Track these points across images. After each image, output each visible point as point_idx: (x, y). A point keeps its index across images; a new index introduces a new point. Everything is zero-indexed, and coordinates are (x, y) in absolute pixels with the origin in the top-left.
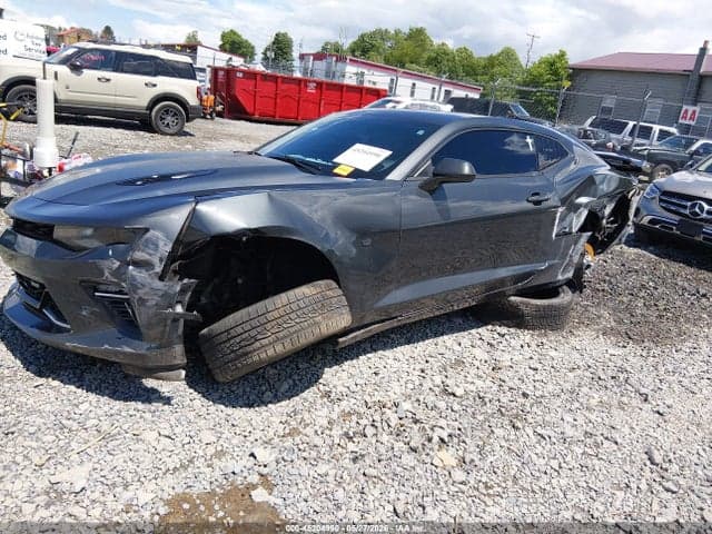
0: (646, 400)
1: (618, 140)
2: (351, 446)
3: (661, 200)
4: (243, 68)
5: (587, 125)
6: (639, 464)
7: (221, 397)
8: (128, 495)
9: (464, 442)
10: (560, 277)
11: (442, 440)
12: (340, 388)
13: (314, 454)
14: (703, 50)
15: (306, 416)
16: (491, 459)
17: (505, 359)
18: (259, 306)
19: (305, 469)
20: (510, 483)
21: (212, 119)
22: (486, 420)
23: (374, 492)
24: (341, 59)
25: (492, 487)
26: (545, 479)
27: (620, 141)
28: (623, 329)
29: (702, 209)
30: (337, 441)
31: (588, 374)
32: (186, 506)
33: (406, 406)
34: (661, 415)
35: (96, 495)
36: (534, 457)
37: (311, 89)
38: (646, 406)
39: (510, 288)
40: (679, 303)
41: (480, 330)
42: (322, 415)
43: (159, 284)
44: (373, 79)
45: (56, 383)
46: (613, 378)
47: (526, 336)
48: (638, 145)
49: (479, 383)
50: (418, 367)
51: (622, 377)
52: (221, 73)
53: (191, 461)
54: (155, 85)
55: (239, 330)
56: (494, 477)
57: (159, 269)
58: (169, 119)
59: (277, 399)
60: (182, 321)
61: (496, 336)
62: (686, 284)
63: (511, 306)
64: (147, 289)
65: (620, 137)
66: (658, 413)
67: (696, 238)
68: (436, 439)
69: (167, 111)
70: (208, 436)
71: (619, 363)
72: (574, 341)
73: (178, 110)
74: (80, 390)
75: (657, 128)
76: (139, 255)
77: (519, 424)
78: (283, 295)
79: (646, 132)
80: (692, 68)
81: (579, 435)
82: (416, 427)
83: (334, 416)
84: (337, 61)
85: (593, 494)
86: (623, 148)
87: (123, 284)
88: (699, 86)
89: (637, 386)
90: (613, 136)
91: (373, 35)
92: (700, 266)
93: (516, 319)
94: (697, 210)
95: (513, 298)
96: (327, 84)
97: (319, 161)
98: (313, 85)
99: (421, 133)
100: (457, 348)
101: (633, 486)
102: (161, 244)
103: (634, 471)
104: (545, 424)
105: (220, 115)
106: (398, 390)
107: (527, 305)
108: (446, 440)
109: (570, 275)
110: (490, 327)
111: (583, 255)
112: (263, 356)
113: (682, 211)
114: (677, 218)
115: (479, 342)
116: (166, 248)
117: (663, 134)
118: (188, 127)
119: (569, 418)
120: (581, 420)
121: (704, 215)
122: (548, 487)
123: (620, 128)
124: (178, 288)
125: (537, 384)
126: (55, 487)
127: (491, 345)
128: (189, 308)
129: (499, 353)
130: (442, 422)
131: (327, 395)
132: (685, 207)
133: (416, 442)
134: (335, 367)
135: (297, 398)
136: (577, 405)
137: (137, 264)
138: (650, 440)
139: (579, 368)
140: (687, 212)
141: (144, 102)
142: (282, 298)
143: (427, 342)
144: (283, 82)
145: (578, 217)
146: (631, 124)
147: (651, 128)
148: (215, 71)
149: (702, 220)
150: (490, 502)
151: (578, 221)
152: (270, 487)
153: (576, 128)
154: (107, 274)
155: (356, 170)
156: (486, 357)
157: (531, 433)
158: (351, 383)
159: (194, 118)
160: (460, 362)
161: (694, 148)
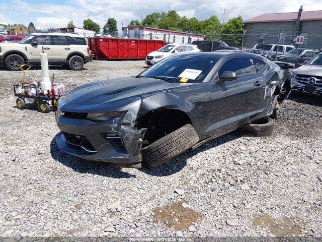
0: (311, 159)
1: (269, 53)
2: (209, 186)
3: (296, 78)
4: (102, 37)
5: (254, 48)
6: (315, 182)
7: (153, 173)
8: (138, 210)
9: (249, 181)
10: (268, 115)
11: (241, 181)
12: (196, 166)
13: (197, 190)
14: (301, 10)
15: (188, 177)
16: (262, 186)
17: (253, 149)
18: (169, 136)
19: (196, 195)
20: (272, 193)
21: (91, 61)
22: (254, 172)
23: (224, 201)
24: (141, 28)
25: (265, 195)
26: (283, 190)
27: (270, 54)
28: (293, 133)
29: (314, 80)
30: (203, 185)
31: (286, 151)
32: (161, 211)
33: (223, 170)
34: (318, 164)
35: (126, 211)
36: (277, 183)
37: (133, 44)
38: (311, 161)
39: (249, 121)
40: (312, 121)
41: (239, 139)
42: (193, 176)
43: (133, 131)
44: (157, 36)
45: (90, 174)
46: (296, 152)
47: (258, 139)
48: (278, 55)
49: (247, 159)
50: (222, 155)
51: (299, 151)
52: (93, 40)
53: (154, 196)
54: (69, 49)
55: (162, 146)
56: (265, 192)
57: (133, 125)
58: (77, 63)
59: (174, 172)
60: (141, 144)
61: (246, 141)
62: (312, 113)
63: (251, 128)
64: (129, 134)
65: (269, 52)
66: (317, 163)
67: (313, 93)
68: (239, 181)
69: (75, 60)
70: (156, 187)
71: (296, 146)
72: (277, 140)
73: (80, 59)
74: (100, 176)
75: (285, 46)
76: (125, 121)
77: (268, 172)
78: (176, 131)
79: (281, 49)
80: (297, 18)
81: (290, 174)
82: (230, 177)
83: (198, 176)
84: (139, 29)
85: (302, 193)
86: (272, 57)
87: (120, 133)
88: (301, 26)
89: (306, 154)
90: (266, 51)
91: (152, 16)
92: (316, 104)
93: (253, 133)
94: (312, 81)
95: (251, 125)
96: (140, 41)
97: (172, 77)
98: (133, 42)
99: (212, 62)
100: (233, 147)
101: (316, 189)
102: (133, 116)
103: (315, 184)
104: (277, 171)
105: (94, 59)
106: (217, 164)
107: (257, 127)
108: (243, 180)
109: (271, 113)
110: (242, 137)
111: (276, 105)
112: (172, 155)
113: (306, 82)
114: (304, 85)
115: (240, 144)
116: (134, 117)
117: (288, 49)
118: (85, 66)
119: (285, 168)
120: (289, 169)
121: (316, 83)
122: (285, 193)
123: (269, 48)
124: (140, 132)
125: (269, 157)
126: (110, 211)
127: (246, 144)
128: (144, 139)
129: (249, 147)
130: (239, 175)
131: (191, 169)
132: (307, 80)
133: (232, 182)
134: (190, 159)
135: (181, 171)
136: (286, 163)
137: (124, 124)
138: (317, 173)
139: (282, 149)
140: (308, 82)
141: (65, 57)
142: (177, 132)
143: (220, 146)
144: (120, 42)
145: (273, 89)
146: (274, 46)
147: (283, 47)
148: (90, 39)
149: (315, 85)
150: (267, 200)
151: (273, 91)
152: (187, 202)
153: (250, 50)
154: (113, 129)
155: (189, 79)
156: (245, 149)
157: (273, 175)
158: (198, 164)
159: (87, 62)
160: (236, 152)
161: (303, 54)
